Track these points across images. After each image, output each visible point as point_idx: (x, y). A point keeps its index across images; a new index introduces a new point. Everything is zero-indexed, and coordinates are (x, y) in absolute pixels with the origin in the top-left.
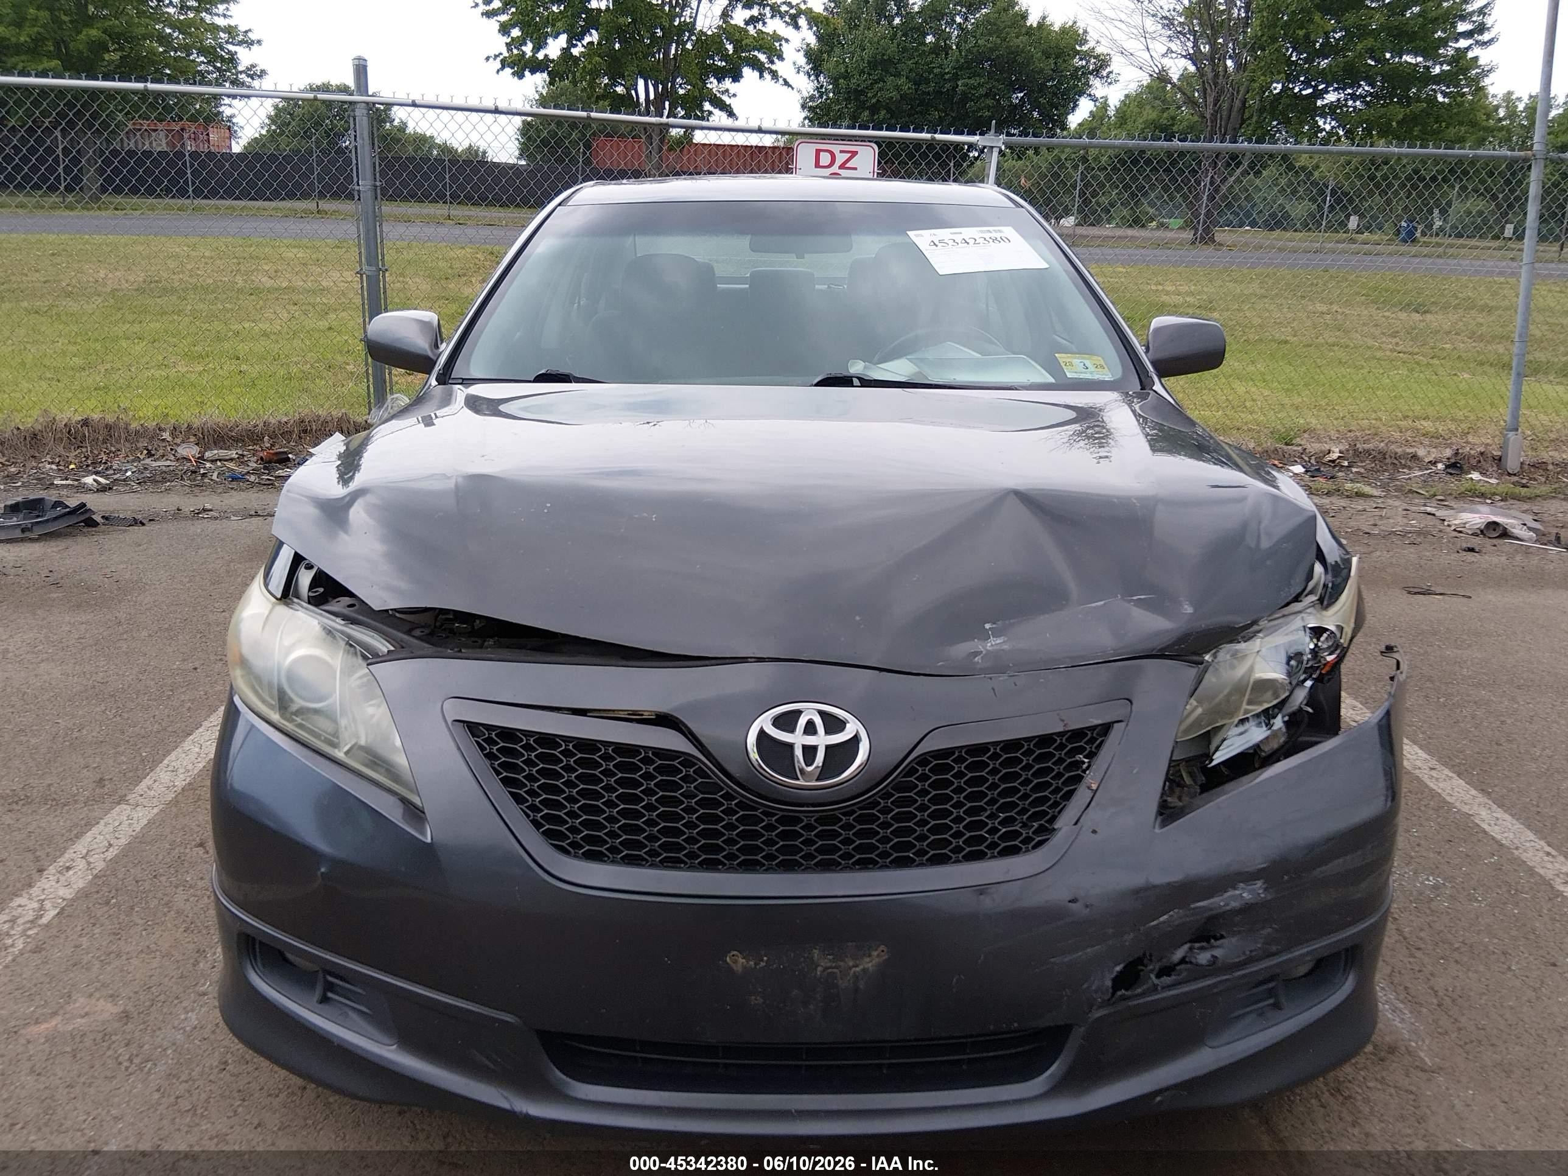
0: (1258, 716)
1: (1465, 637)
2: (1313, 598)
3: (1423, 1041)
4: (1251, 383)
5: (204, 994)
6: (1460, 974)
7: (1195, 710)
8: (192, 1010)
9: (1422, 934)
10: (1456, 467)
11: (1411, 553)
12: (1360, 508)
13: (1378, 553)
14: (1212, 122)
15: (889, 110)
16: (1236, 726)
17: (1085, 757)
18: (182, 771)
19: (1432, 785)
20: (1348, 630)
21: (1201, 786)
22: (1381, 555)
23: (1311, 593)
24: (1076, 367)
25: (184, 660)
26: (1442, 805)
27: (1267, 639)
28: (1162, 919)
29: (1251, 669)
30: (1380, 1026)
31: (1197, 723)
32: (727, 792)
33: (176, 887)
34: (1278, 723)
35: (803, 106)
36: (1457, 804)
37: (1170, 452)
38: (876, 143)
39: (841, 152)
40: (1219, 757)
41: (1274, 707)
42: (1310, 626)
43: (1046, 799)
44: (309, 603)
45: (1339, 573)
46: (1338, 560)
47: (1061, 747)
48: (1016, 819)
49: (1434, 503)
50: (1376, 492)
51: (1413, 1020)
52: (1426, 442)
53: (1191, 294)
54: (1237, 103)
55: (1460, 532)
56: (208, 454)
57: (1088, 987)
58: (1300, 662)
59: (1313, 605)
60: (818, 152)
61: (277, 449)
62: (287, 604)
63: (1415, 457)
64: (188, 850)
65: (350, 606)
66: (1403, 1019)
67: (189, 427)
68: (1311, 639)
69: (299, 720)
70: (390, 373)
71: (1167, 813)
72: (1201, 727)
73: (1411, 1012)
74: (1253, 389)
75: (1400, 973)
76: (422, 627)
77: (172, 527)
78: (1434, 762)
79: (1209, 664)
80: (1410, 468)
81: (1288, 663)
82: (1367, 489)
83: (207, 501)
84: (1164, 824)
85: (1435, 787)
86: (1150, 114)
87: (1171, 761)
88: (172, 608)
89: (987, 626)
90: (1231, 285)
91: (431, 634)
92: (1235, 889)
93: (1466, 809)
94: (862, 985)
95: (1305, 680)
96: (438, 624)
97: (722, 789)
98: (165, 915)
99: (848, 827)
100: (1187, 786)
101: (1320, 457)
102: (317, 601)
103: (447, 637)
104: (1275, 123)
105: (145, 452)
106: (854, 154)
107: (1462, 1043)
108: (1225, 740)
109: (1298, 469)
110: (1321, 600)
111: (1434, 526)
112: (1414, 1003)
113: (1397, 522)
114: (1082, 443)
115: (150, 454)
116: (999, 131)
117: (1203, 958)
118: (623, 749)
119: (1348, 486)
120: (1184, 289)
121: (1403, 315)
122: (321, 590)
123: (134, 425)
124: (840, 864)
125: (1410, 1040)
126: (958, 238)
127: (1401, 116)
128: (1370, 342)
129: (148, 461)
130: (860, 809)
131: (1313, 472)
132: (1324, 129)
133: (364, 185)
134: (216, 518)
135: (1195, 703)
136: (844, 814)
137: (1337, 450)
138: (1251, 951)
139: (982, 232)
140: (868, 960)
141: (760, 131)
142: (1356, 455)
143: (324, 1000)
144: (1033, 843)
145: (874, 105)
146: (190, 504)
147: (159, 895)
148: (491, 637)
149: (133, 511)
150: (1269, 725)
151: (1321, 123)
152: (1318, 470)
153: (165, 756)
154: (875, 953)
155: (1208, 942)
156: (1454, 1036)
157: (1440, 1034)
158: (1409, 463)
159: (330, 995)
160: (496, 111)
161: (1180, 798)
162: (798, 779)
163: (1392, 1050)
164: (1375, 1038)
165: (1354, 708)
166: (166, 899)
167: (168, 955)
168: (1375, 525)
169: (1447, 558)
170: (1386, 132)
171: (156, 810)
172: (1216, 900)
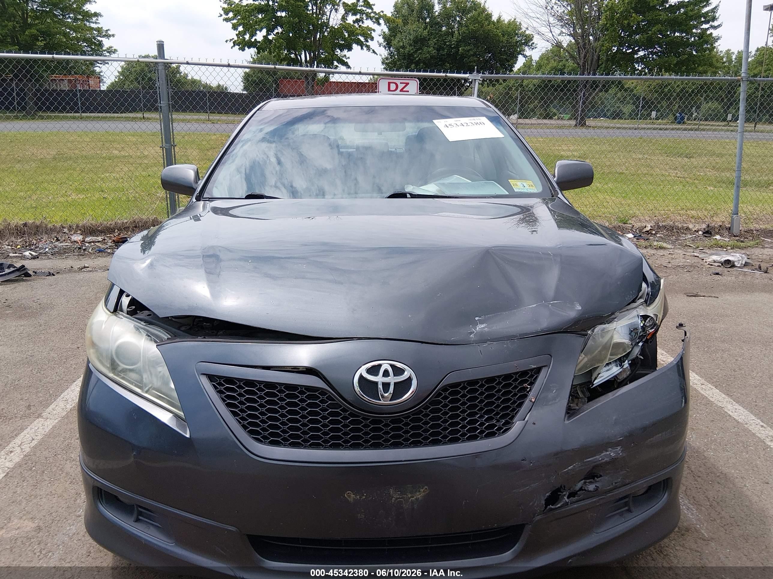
0: (616, 361)
1: (716, 317)
2: (642, 300)
3: (703, 525)
4: (606, 194)
5: (80, 516)
6: (720, 489)
7: (583, 359)
8: (73, 525)
9: (701, 469)
10: (708, 232)
11: (687, 276)
12: (662, 254)
13: (671, 277)
14: (583, 66)
15: (424, 63)
16: (605, 366)
17: (528, 385)
18: (71, 400)
19: (702, 392)
20: (660, 316)
21: (588, 398)
22: (673, 278)
23: (641, 298)
24: (519, 186)
25: (73, 343)
26: (708, 403)
27: (619, 322)
28: (569, 468)
29: (612, 337)
30: (682, 517)
31: (585, 366)
32: (344, 408)
33: (66, 461)
34: (626, 364)
35: (383, 63)
36: (716, 402)
37: (567, 228)
38: (418, 78)
39: (401, 83)
40: (597, 382)
41: (624, 356)
42: (641, 314)
43: (509, 407)
44: (128, 314)
45: (655, 287)
46: (654, 280)
47: (516, 380)
48: (494, 418)
49: (698, 251)
50: (669, 246)
51: (698, 514)
52: (693, 221)
53: (575, 150)
54: (595, 57)
55: (712, 265)
56: (87, 239)
57: (533, 504)
58: (637, 333)
59: (642, 304)
60: (389, 83)
61: (122, 235)
62: (116, 315)
63: (688, 229)
64: (72, 441)
65: (149, 315)
66: (692, 514)
67: (77, 226)
68: (641, 321)
69: (122, 375)
70: (178, 197)
71: (570, 412)
72: (587, 368)
73: (696, 510)
74: (607, 197)
75: (690, 489)
76: (185, 325)
77: (67, 276)
78: (703, 381)
79: (590, 335)
80: (685, 234)
81: (630, 334)
82: (665, 245)
83: (86, 262)
84: (569, 418)
85: (705, 394)
86: (553, 64)
87: (572, 385)
88: (67, 317)
89: (477, 319)
90: (594, 146)
91: (190, 329)
92: (607, 451)
93: (720, 404)
94: (415, 506)
95: (639, 342)
96: (195, 323)
97: (341, 406)
98: (60, 475)
99: (407, 424)
100: (581, 398)
101: (641, 229)
102: (132, 313)
103: (199, 330)
104: (614, 67)
105: (55, 239)
106: (407, 84)
107: (722, 525)
108: (599, 374)
109: (630, 236)
110: (646, 301)
111: (698, 263)
112: (697, 504)
113: (680, 261)
114: (524, 225)
115: (58, 240)
116: (478, 72)
117: (591, 487)
118: (289, 387)
119: (655, 243)
120: (572, 148)
121: (680, 159)
122: (134, 307)
123: (50, 226)
124: (403, 444)
125: (697, 524)
126: (459, 123)
127: (675, 62)
128: (664, 173)
129: (57, 243)
130: (413, 415)
131: (638, 237)
132: (638, 69)
133: (163, 103)
134: (91, 271)
135: (584, 356)
136: (404, 418)
137: (649, 226)
138: (616, 483)
139: (470, 120)
140: (418, 493)
141: (360, 73)
142: (658, 228)
143: (137, 520)
144: (502, 431)
145: (417, 61)
146: (77, 264)
147: (57, 465)
148: (222, 330)
149: (49, 269)
150: (621, 366)
151: (636, 66)
152: (640, 236)
153: (62, 393)
154: (422, 490)
155: (594, 479)
156: (718, 521)
157: (712, 520)
158: (685, 232)
159: (140, 518)
160: (229, 66)
161: (577, 405)
162: (380, 400)
163: (687, 530)
164: (680, 524)
165: (662, 354)
166: (61, 467)
167: (61, 496)
168: (670, 262)
169: (706, 278)
170: (668, 70)
171: (56, 421)
172: (597, 457)
